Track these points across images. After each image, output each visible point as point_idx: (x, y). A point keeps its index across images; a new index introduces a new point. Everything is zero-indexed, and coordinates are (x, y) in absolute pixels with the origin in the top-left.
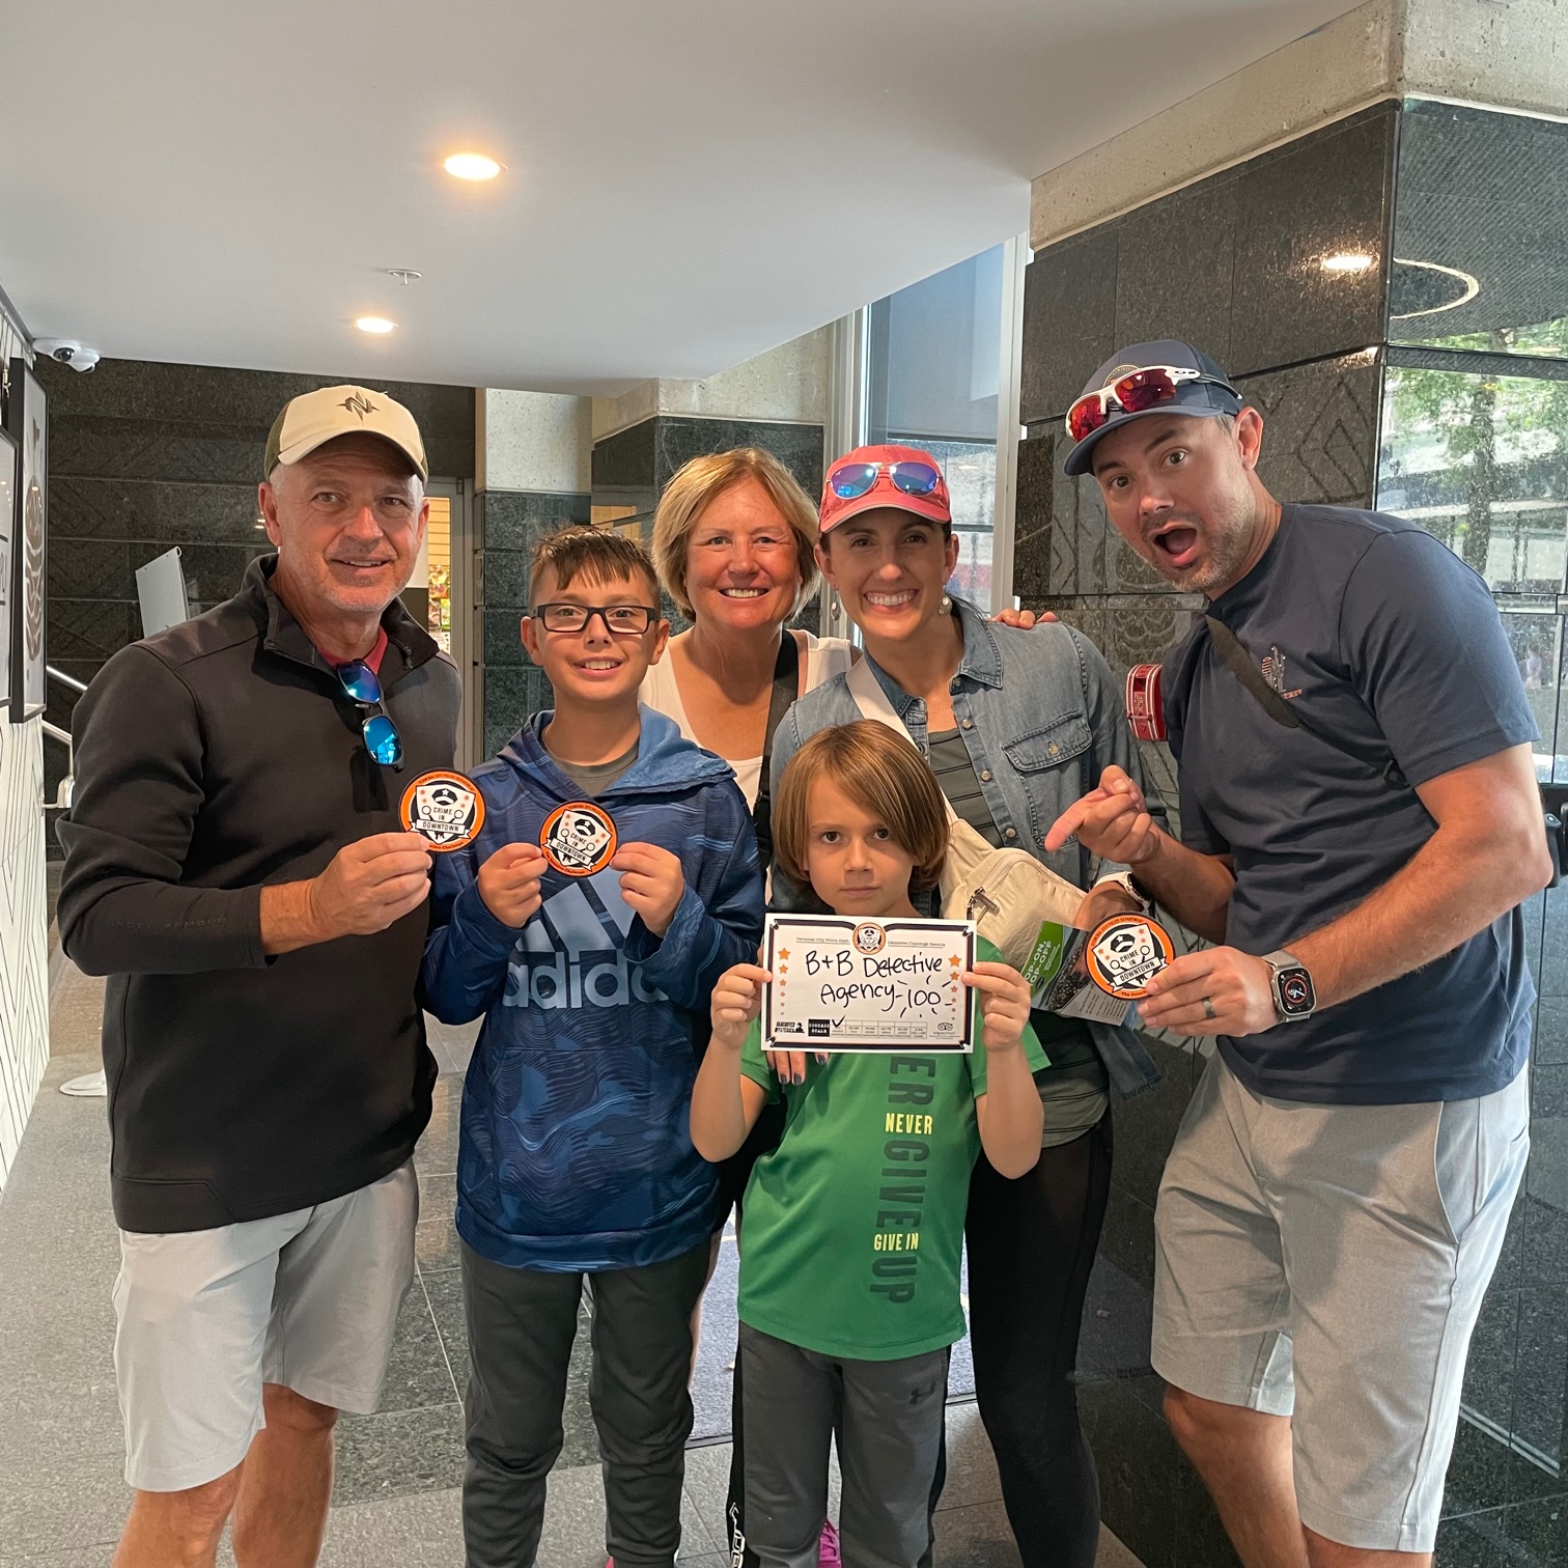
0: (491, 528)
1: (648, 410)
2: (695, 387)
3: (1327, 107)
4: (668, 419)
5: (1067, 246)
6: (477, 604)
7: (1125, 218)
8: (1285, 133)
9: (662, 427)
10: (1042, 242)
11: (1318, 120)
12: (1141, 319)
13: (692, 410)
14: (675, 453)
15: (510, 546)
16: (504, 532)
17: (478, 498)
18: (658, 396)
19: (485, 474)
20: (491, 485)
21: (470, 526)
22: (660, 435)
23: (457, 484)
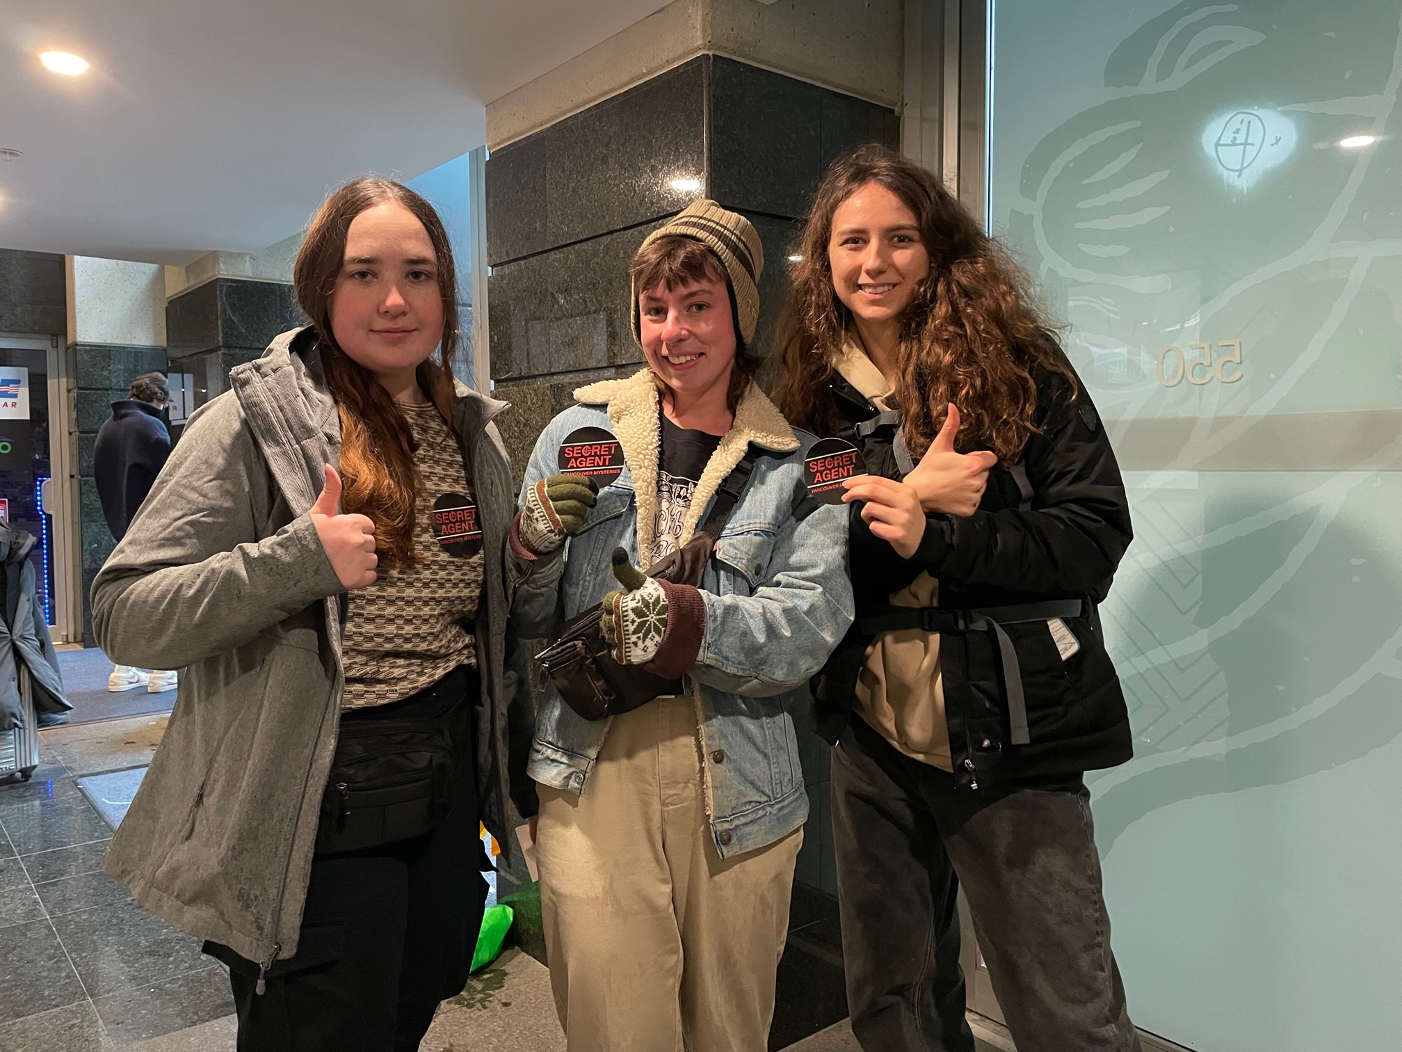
0: (82, 371)
1: (209, 275)
2: (247, 258)
3: (668, 59)
4: (227, 280)
5: (512, 148)
6: (71, 430)
7: (548, 129)
8: (644, 75)
9: (223, 286)
10: (495, 146)
11: (663, 67)
12: (563, 193)
13: (246, 274)
14: (234, 305)
15: (98, 386)
16: (94, 375)
17: (71, 350)
18: (218, 264)
19: (75, 331)
20: (81, 340)
21: (64, 371)
22: (221, 291)
23: (52, 340)
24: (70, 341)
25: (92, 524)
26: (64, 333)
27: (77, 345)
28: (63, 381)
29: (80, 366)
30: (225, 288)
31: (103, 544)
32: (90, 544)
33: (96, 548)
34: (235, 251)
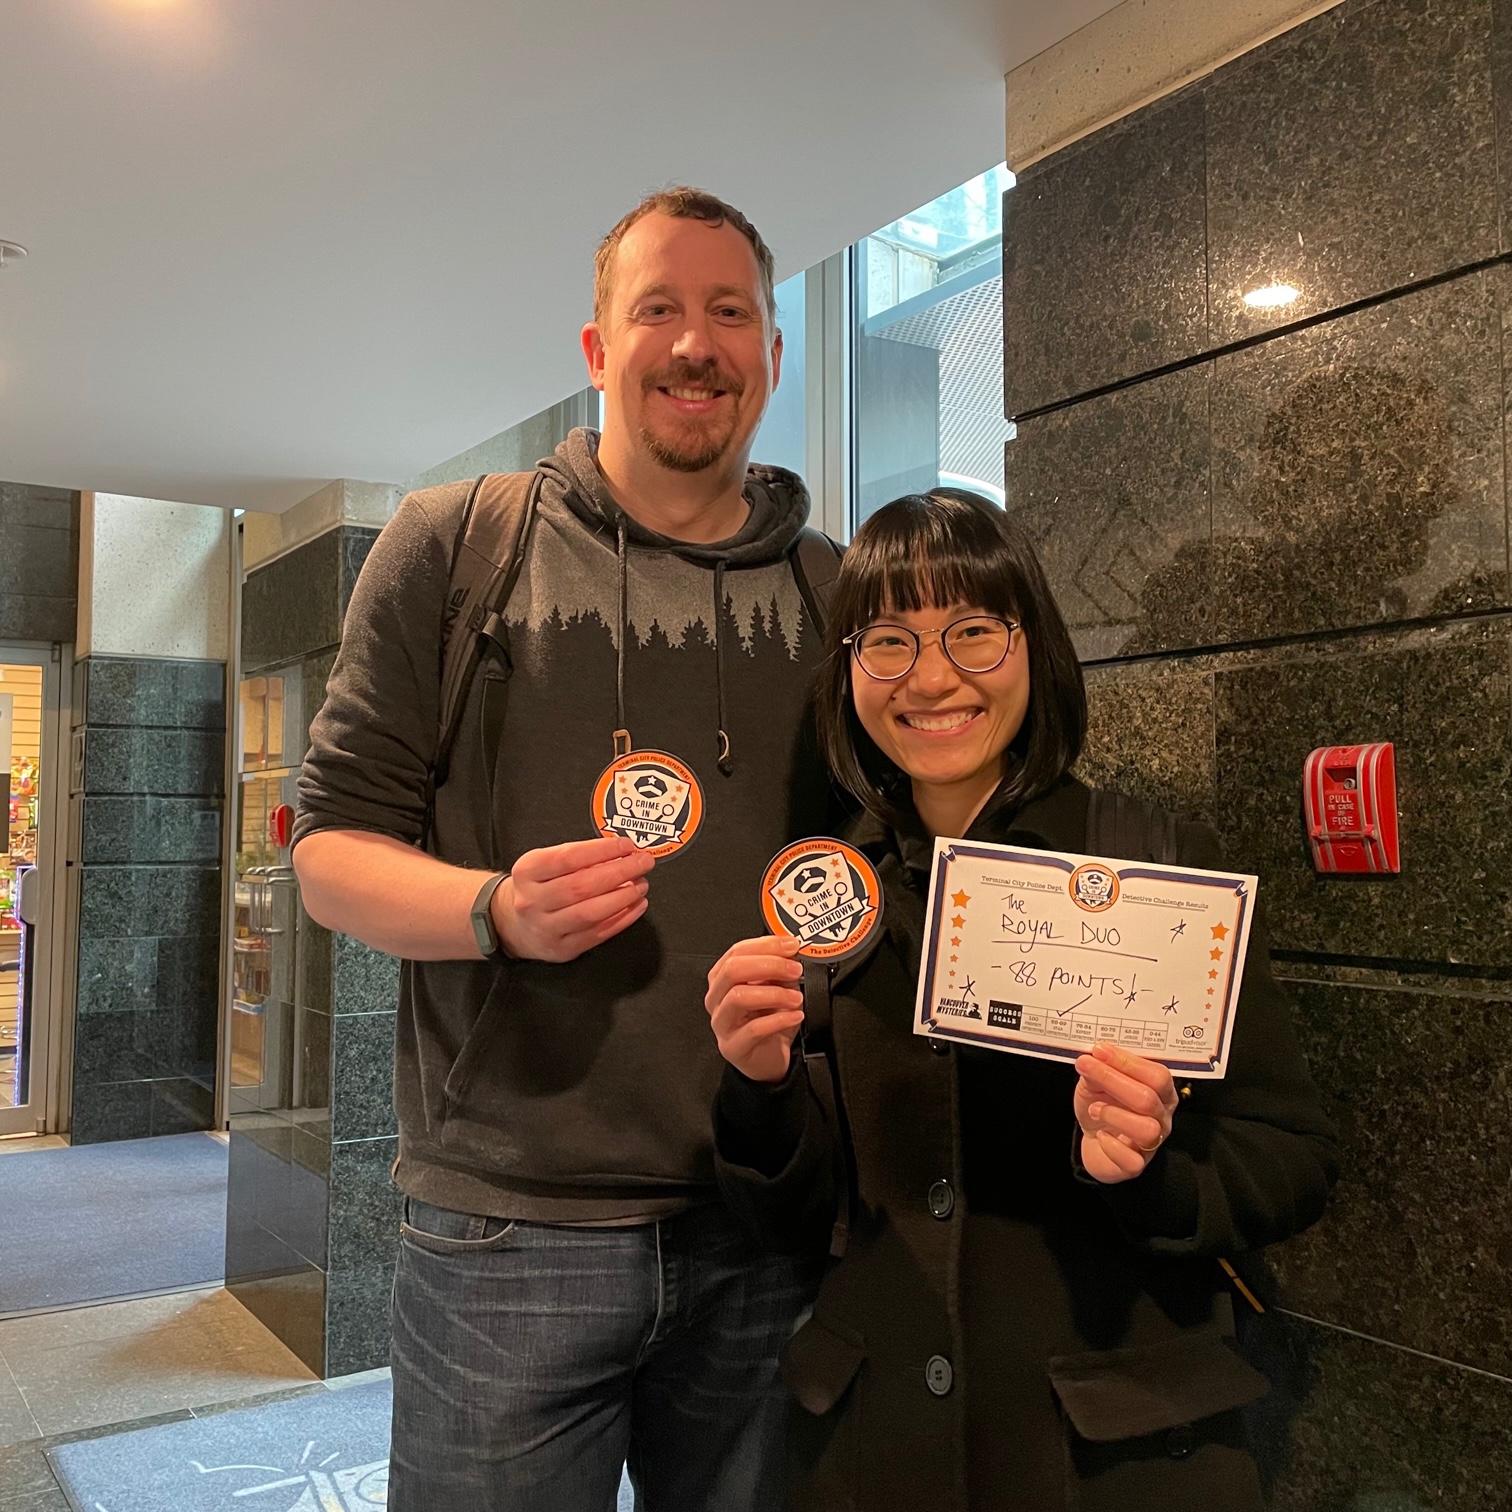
0: (95, 698)
1: (328, 519)
2: (390, 493)
4: (356, 529)
6: (73, 791)
9: (347, 539)
15: (119, 721)
16: (113, 704)
17: (80, 665)
18: (343, 503)
19: (89, 636)
20: (98, 649)
21: (69, 698)
22: (346, 548)
23: (53, 650)
24: (80, 652)
25: (95, 941)
26: (72, 637)
27: (90, 657)
28: (66, 713)
29: (93, 690)
30: (352, 543)
31: (111, 974)
32: (91, 973)
33: (99, 979)
34: (371, 481)
